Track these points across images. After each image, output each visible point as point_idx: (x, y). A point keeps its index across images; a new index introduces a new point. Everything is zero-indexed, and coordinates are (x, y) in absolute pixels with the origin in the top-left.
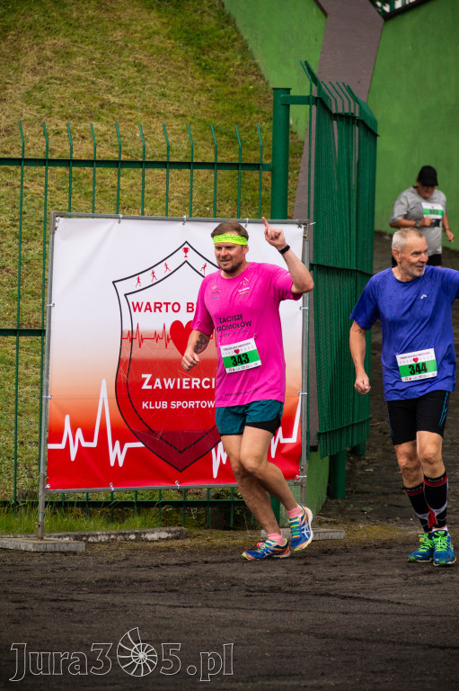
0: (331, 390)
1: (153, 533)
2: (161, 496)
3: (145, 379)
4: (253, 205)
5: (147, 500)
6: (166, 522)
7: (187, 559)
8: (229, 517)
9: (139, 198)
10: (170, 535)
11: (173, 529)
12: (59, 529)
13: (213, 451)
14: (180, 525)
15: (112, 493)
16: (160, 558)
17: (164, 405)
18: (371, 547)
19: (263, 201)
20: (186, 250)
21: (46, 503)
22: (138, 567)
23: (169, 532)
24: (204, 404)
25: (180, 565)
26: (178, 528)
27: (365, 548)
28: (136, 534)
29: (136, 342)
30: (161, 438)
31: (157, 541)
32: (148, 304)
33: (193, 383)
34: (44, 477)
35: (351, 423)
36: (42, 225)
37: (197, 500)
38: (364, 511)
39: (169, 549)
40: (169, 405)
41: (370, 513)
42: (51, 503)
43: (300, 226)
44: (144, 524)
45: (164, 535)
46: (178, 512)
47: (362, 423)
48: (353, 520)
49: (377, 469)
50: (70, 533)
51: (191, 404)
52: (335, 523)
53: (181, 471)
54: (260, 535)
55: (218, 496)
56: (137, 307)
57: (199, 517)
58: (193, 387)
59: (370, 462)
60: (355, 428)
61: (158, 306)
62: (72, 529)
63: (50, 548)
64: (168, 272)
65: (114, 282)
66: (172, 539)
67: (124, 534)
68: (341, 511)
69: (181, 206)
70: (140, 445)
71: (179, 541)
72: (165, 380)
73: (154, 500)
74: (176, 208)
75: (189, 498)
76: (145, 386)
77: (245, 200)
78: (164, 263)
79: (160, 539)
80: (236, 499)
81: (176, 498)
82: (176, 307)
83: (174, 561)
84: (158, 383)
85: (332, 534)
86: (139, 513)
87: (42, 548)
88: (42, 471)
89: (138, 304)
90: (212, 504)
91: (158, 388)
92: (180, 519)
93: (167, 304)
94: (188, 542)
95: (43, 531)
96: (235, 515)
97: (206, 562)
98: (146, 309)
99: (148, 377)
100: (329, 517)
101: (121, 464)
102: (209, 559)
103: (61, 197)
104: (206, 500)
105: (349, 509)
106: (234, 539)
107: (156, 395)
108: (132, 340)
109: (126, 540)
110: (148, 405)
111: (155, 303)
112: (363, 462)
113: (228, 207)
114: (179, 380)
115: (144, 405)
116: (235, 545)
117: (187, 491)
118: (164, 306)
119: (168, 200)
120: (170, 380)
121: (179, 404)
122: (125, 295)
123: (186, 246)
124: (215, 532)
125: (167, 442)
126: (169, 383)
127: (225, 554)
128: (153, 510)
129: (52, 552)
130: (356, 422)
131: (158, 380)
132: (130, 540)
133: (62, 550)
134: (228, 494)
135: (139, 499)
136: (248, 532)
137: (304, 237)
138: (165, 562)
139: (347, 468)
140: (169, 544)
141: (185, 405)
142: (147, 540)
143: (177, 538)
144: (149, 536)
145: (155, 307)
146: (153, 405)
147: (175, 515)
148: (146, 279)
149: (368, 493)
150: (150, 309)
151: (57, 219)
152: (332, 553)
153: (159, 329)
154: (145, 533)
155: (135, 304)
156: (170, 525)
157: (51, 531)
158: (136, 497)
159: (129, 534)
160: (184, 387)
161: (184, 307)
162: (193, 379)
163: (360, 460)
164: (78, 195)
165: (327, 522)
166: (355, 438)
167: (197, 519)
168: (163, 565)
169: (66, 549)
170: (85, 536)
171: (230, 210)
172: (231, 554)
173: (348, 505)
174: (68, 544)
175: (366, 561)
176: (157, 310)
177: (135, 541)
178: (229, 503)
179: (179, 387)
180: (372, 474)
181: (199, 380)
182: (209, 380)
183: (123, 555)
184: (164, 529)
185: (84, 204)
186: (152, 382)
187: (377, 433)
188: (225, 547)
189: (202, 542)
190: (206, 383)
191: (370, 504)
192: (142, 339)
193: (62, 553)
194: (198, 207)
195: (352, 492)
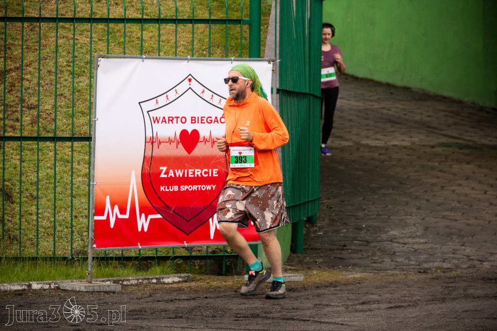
0: (293, 178)
1: (168, 278)
2: (174, 253)
3: (162, 170)
4: (236, 50)
5: (164, 255)
6: (178, 270)
7: (193, 296)
8: (222, 267)
9: (156, 46)
10: (180, 279)
11: (182, 275)
12: (103, 276)
13: (211, 220)
14: (188, 273)
15: (140, 250)
16: (174, 296)
17: (176, 188)
18: (322, 286)
19: (243, 47)
20: (190, 80)
21: (93, 258)
22: (159, 301)
23: (180, 277)
24: (204, 188)
25: (188, 300)
26: (186, 275)
27: (318, 287)
28: (157, 279)
29: (155, 145)
30: (174, 211)
31: (171, 284)
32: (164, 118)
33: (196, 173)
34: (92, 239)
35: (307, 200)
36: (89, 65)
37: (200, 255)
38: (316, 262)
39: (180, 289)
40: (179, 188)
41: (321, 263)
42: (97, 258)
43: (269, 63)
44: (162, 272)
45: (177, 279)
46: (186, 263)
47: (315, 200)
48: (309, 268)
49: (325, 233)
50: (110, 279)
51: (195, 187)
52: (296, 270)
53: (188, 235)
54: (244, 278)
55: (214, 252)
56: (156, 120)
57: (201, 267)
58: (196, 176)
59: (320, 228)
60: (310, 204)
61: (171, 119)
62: (112, 276)
63: (97, 289)
64: (178, 96)
65: (139, 103)
66: (182, 282)
67: (148, 279)
68: (301, 262)
69: (186, 51)
70: (159, 216)
71: (187, 284)
72: (176, 171)
73: (169, 255)
74: (182, 52)
75: (194, 254)
76: (162, 175)
77: (231, 46)
78: (174, 89)
79: (174, 282)
80: (227, 254)
81: (185, 253)
82: (183, 120)
83: (184, 297)
84: (171, 173)
85: (294, 278)
86: (159, 264)
87: (91, 289)
88: (90, 236)
89: (157, 118)
90: (210, 257)
91: (171, 176)
92: (188, 268)
93: (177, 118)
94: (193, 284)
95: (92, 277)
96: (226, 265)
97: (206, 298)
98: (163, 121)
99: (164, 169)
100: (292, 266)
101: (146, 230)
102: (208, 295)
103: (102, 45)
104: (205, 255)
105: (306, 260)
106: (225, 282)
107: (170, 181)
108: (152, 143)
109: (149, 283)
110: (165, 188)
111: (169, 117)
112: (316, 228)
113: (219, 51)
114: (186, 171)
115: (162, 188)
116: (226, 286)
117: (192, 249)
118: (175, 120)
119: (176, 47)
120: (179, 171)
121: (186, 187)
122: (148, 112)
123: (190, 77)
124: (212, 277)
125: (178, 214)
126: (179, 173)
127: (220, 292)
128: (169, 262)
129: (98, 292)
130: (310, 200)
131: (171, 171)
132: (153, 283)
133: (105, 290)
134: (221, 251)
135: (158, 255)
136: (235, 277)
137: (273, 70)
138: (177, 298)
139: (304, 232)
140: (180, 285)
141: (190, 188)
142: (164, 283)
143: (186, 281)
144: (166, 280)
145: (169, 120)
146: (168, 188)
147: (184, 266)
148: (162, 101)
149: (319, 249)
150: (165, 121)
151: (99, 59)
152: (295, 291)
153: (172, 136)
154: (163, 278)
155: (155, 119)
156: (181, 273)
157: (97, 277)
158: (157, 254)
159: (152, 279)
160: (190, 176)
161: (189, 120)
162: (196, 170)
163: (313, 226)
164: (113, 44)
165: (291, 269)
166: (310, 210)
167: (200, 268)
168: (176, 300)
169: (108, 289)
170: (121, 280)
171: (220, 53)
172: (224, 292)
173: (305, 257)
174: (109, 286)
175: (319, 296)
176: (170, 122)
177: (156, 283)
178: (222, 257)
179: (186, 176)
180: (322, 236)
181: (200, 170)
182: (207, 170)
183: (148, 293)
184: (176, 275)
185: (118, 50)
186: (167, 173)
187: (325, 208)
188: (219, 287)
189: (204, 284)
190: (205, 173)
191: (321, 257)
192: (160, 143)
193: (105, 292)
194: (198, 52)
195: (308, 249)
